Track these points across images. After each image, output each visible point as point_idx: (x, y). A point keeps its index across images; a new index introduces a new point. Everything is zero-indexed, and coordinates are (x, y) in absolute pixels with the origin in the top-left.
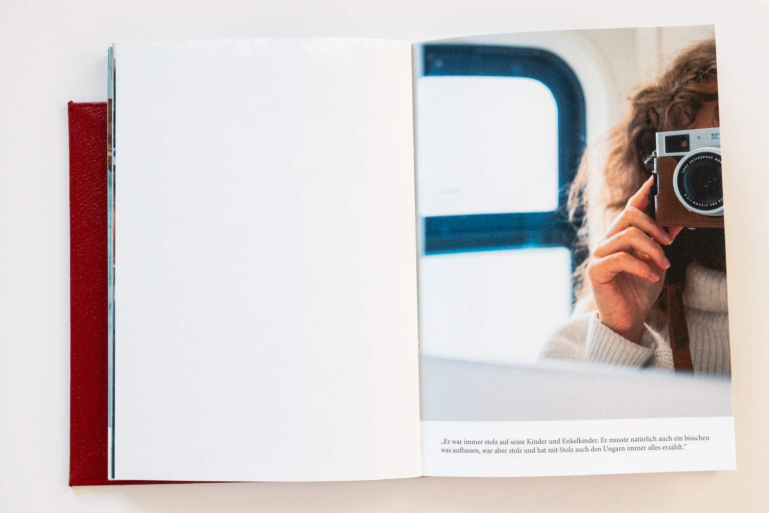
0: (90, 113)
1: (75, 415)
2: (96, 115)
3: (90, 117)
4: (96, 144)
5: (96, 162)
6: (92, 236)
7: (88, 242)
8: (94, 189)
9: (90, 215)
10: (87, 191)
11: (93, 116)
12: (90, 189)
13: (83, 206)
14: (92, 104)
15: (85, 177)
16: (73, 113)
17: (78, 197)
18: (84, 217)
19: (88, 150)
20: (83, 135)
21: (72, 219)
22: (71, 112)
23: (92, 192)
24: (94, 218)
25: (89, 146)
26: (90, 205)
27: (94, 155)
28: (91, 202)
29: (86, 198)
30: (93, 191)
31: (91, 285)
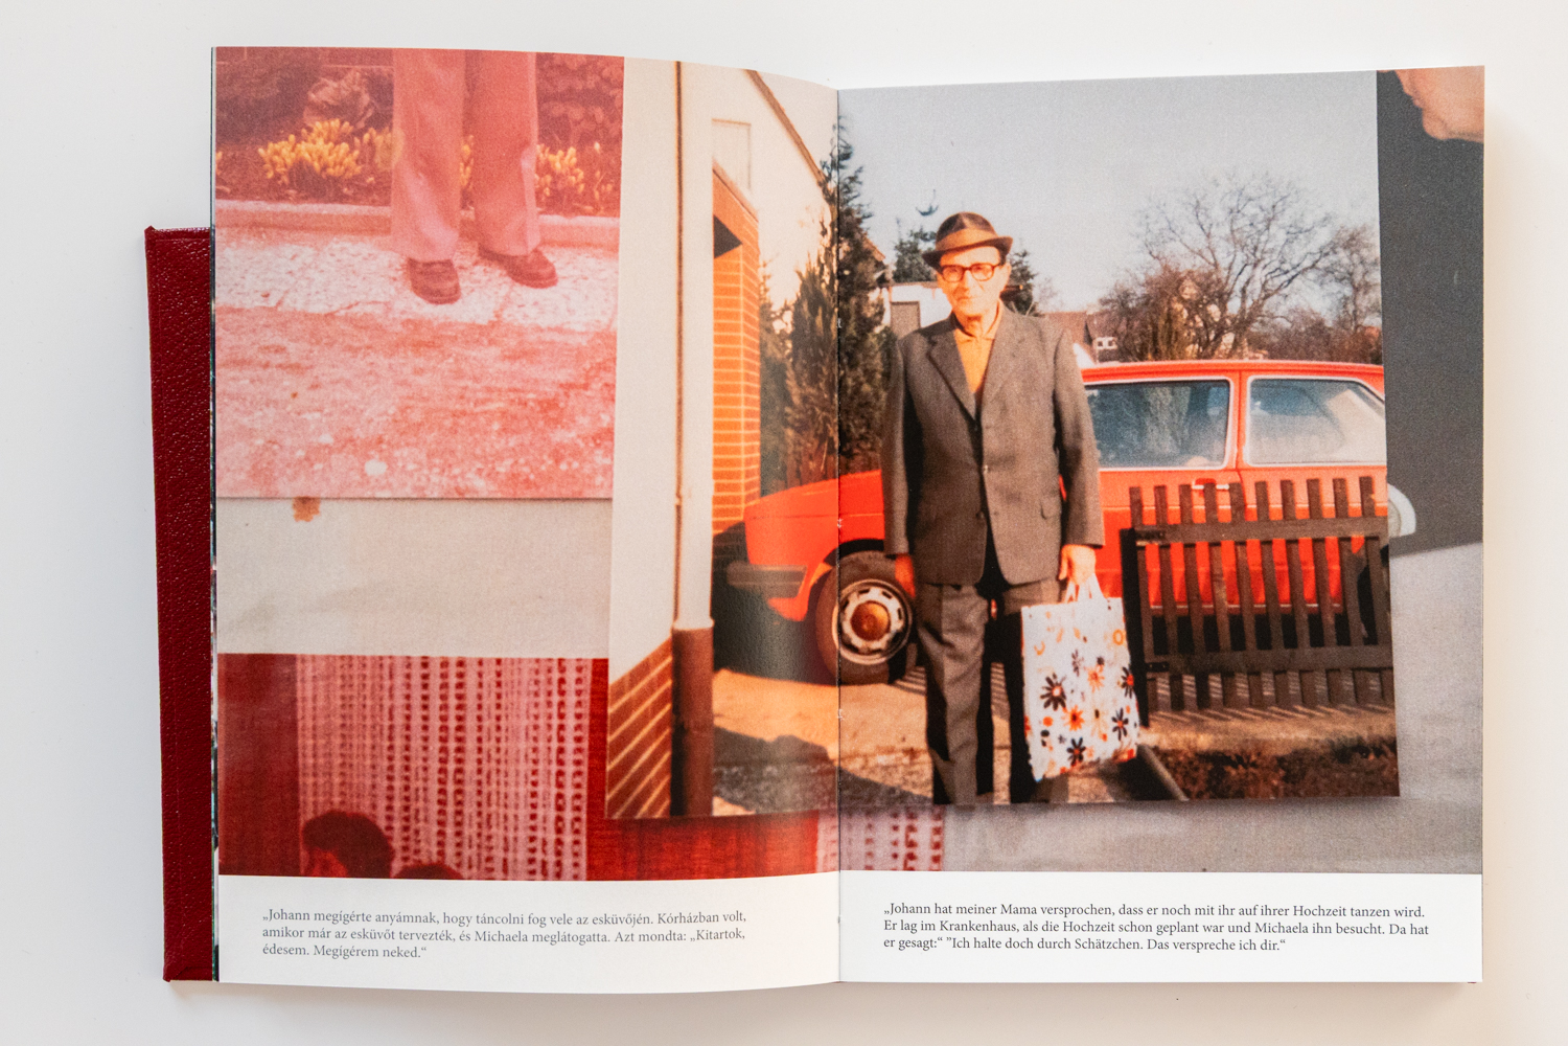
0: (189, 251)
1: (171, 846)
2: (199, 255)
3: (188, 257)
4: (201, 314)
5: (201, 348)
6: (197, 496)
7: (188, 509)
8: (199, 403)
9: (191, 454)
10: (185, 407)
11: (194, 256)
12: (191, 404)
13: (177, 437)
14: (192, 232)
15: (182, 380)
16: (156, 252)
17: (168, 420)
18: (180, 458)
19: (185, 326)
20: (175, 295)
21: (158, 463)
22: (151, 249)
23: (194, 410)
24: (200, 462)
25: (187, 317)
26: (192, 436)
27: (197, 335)
28: (193, 428)
29: (184, 422)
30: (197, 407)
31: (197, 594)
